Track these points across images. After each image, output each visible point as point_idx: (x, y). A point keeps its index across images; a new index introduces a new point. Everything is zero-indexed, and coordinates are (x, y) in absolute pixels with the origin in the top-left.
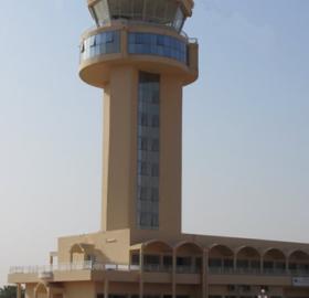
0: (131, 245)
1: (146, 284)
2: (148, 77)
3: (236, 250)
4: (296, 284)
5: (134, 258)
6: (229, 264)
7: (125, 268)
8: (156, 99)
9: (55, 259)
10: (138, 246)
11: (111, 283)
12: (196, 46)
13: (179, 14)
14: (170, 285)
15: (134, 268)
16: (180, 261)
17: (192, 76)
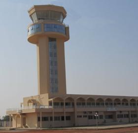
0: (49, 98)
1: (55, 113)
2: (52, 39)
3: (86, 99)
4: (108, 110)
5: (50, 104)
6: (84, 104)
7: (47, 107)
8: (55, 47)
9: (23, 105)
10: (51, 99)
11: (42, 113)
12: (68, 28)
13: (62, 17)
14: (63, 113)
15: (50, 107)
16: (67, 104)
17: (67, 38)
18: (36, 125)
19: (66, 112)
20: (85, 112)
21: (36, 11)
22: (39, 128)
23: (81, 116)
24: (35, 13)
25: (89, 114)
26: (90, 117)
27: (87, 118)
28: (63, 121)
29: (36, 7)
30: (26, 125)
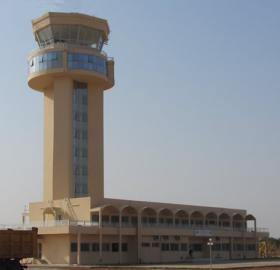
0: (92, 207)
1: (104, 236)
3: (158, 211)
4: (197, 235)
5: (94, 217)
7: (89, 224)
10: (98, 209)
11: (82, 235)
12: (112, 63)
13: (101, 40)
14: (117, 236)
15: (95, 224)
16: (125, 219)
17: (110, 83)
18: (68, 259)
19: (123, 236)
20: (156, 237)
21: (51, 25)
22: (75, 265)
23: (147, 245)
24: (49, 28)
25: (163, 241)
26: (165, 247)
27: (159, 249)
28: (115, 253)
29: (52, 15)
30: (43, 258)
